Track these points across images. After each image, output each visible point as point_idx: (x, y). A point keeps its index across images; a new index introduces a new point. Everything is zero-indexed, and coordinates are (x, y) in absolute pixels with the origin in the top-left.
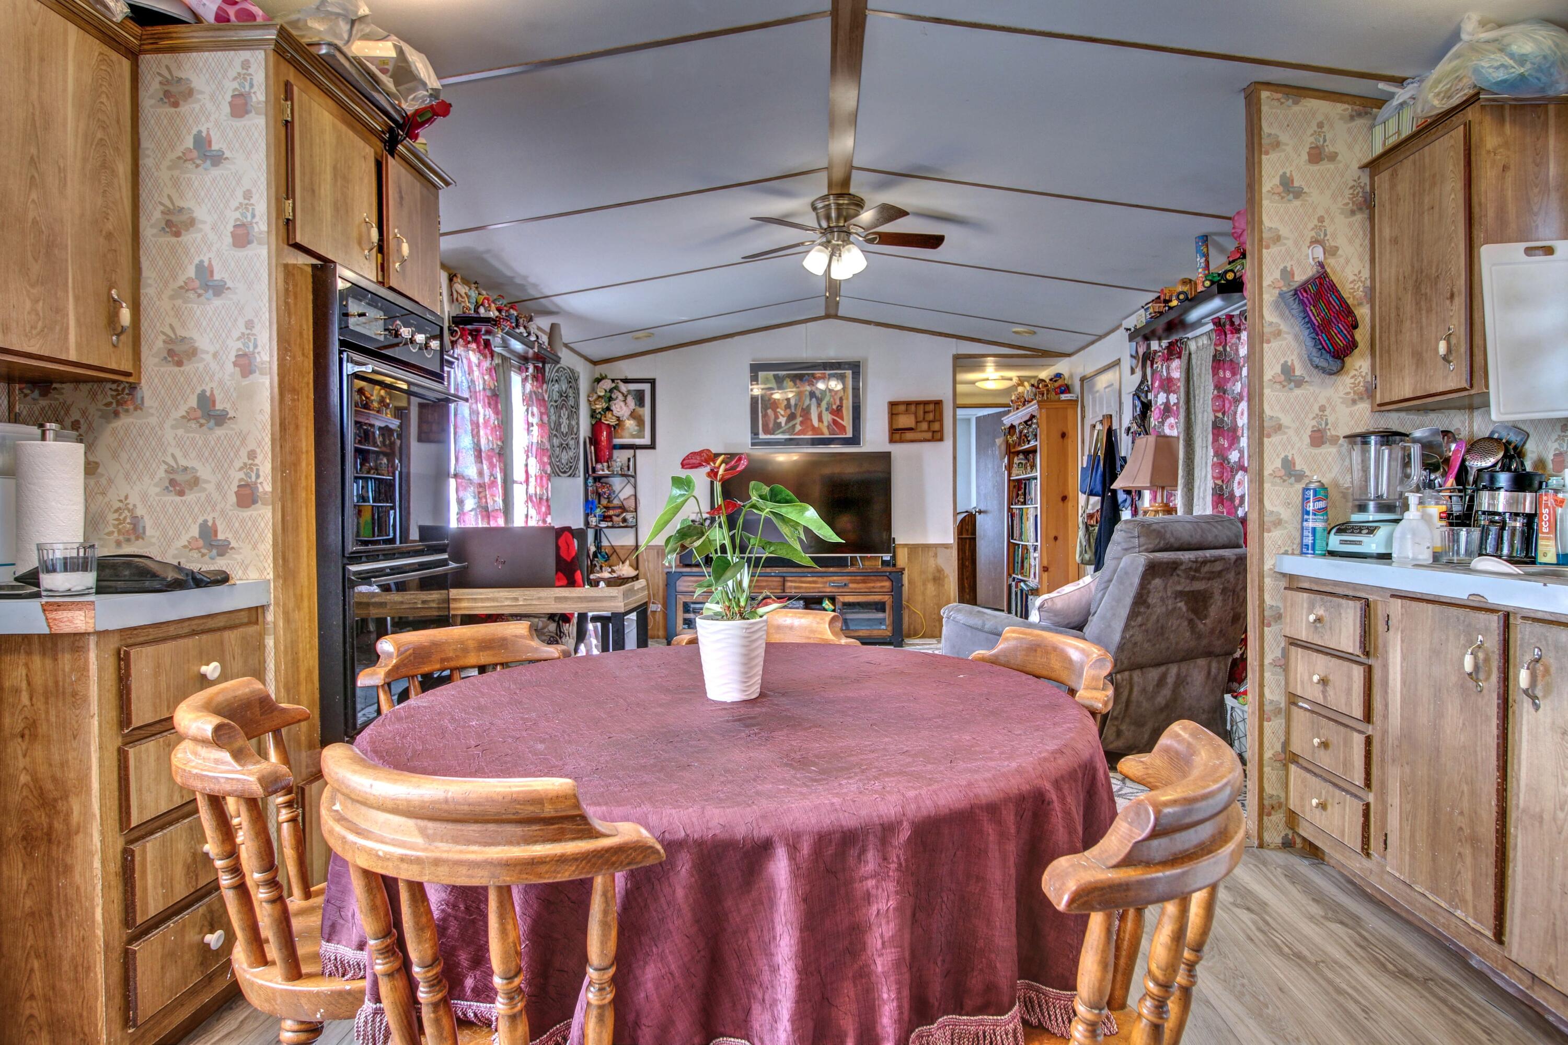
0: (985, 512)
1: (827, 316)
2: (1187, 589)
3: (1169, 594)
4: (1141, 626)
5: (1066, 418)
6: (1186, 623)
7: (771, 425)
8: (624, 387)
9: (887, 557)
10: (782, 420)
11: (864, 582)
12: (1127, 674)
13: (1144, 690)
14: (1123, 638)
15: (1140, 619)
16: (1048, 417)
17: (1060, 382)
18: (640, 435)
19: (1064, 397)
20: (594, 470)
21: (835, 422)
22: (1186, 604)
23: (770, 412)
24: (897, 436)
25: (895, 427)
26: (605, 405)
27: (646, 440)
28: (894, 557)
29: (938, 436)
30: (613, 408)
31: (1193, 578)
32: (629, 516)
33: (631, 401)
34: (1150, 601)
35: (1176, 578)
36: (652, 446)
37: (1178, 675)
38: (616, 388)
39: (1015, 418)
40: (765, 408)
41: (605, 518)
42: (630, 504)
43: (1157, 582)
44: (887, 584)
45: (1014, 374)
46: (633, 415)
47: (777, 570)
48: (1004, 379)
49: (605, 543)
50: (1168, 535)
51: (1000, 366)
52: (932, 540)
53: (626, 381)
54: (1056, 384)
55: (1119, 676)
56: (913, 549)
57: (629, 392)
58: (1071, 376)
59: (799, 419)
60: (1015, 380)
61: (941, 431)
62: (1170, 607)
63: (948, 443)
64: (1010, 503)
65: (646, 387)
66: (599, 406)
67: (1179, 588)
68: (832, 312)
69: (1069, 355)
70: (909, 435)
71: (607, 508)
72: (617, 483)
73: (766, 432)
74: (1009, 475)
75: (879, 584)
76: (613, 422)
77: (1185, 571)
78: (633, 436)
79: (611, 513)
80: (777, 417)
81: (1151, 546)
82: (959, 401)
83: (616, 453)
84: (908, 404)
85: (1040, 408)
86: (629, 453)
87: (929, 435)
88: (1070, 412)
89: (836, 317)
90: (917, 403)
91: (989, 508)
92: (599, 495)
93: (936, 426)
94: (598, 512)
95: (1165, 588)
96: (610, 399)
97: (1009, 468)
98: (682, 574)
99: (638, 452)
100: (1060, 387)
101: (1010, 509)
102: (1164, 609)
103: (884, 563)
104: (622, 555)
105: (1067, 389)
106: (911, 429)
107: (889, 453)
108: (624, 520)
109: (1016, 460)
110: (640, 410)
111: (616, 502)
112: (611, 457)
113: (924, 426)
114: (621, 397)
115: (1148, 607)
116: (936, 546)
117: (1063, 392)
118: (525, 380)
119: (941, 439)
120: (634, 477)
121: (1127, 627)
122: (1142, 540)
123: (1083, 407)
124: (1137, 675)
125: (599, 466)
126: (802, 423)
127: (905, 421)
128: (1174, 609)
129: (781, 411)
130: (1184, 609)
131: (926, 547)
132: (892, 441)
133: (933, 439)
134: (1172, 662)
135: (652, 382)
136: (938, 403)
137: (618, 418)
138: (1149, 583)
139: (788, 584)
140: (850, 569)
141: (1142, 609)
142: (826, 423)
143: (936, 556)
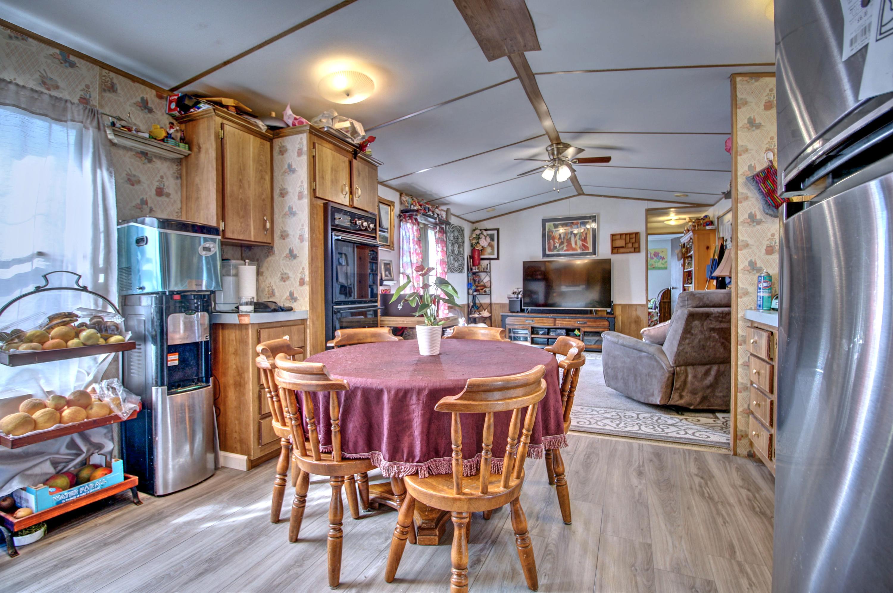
0: (676, 288)
1: (579, 194)
2: (717, 327)
3: (705, 328)
4: (689, 344)
5: (709, 239)
6: (719, 344)
7: (552, 247)
8: (485, 233)
9: (609, 310)
10: (557, 245)
11: (595, 322)
12: (683, 368)
13: (695, 377)
14: (678, 350)
15: (687, 341)
16: (698, 238)
17: (706, 220)
18: (492, 253)
19: (708, 228)
20: (472, 269)
21: (583, 245)
22: (718, 334)
23: (551, 241)
24: (615, 251)
25: (614, 246)
26: (476, 241)
27: (495, 256)
28: (612, 310)
29: (637, 250)
30: (480, 242)
31: (721, 322)
32: (487, 290)
33: (488, 239)
34: (693, 331)
35: (709, 321)
36: (498, 259)
37: (718, 371)
38: (482, 233)
39: (685, 239)
40: (549, 240)
41: (476, 291)
42: (488, 285)
43: (696, 323)
44: (606, 323)
45: (687, 217)
46: (490, 245)
47: (552, 315)
48: (680, 219)
49: (477, 301)
50: (705, 299)
51: (678, 213)
52: (634, 302)
53: (486, 230)
54: (705, 221)
55: (678, 369)
56: (624, 306)
57: (488, 235)
58: (714, 217)
59: (565, 244)
60: (687, 220)
61: (639, 247)
62: (707, 336)
63: (643, 254)
64: (684, 283)
65: (495, 232)
66: (474, 242)
67: (712, 326)
68: (581, 192)
69: (712, 205)
70: (621, 250)
71: (477, 286)
72: (483, 275)
73: (550, 250)
74: (684, 269)
75: (602, 323)
76: (480, 248)
77: (715, 317)
78: (490, 254)
79: (479, 288)
80: (555, 244)
81: (694, 305)
82: (649, 232)
83: (482, 262)
84: (621, 235)
85: (694, 234)
86: (487, 262)
87: (633, 250)
88: (712, 236)
89: (584, 194)
90: (626, 234)
91: (678, 286)
92: (475, 281)
93: (636, 245)
94: (473, 288)
95: (702, 325)
96: (479, 238)
97: (684, 265)
98: (508, 316)
99: (492, 261)
100: (706, 223)
101: (684, 287)
102: (703, 336)
103: (608, 313)
104: (485, 307)
105: (711, 223)
106: (623, 247)
107: (610, 260)
108: (485, 291)
109: (687, 261)
110: (492, 243)
111: (482, 284)
112: (479, 264)
113: (630, 245)
114: (484, 237)
115: (692, 334)
116: (636, 305)
117: (708, 225)
118: (435, 233)
119: (639, 252)
120: (490, 272)
121: (680, 344)
122: (690, 302)
123: (719, 232)
124: (690, 369)
125: (474, 268)
126: (567, 246)
127: (620, 243)
128: (710, 337)
129: (556, 241)
130: (717, 337)
131: (631, 306)
132: (612, 253)
133: (635, 252)
134: (714, 363)
135: (498, 230)
136: (637, 234)
137: (483, 247)
138: (691, 323)
139: (557, 322)
140: (589, 315)
141: (688, 336)
142: (579, 246)
143: (636, 310)
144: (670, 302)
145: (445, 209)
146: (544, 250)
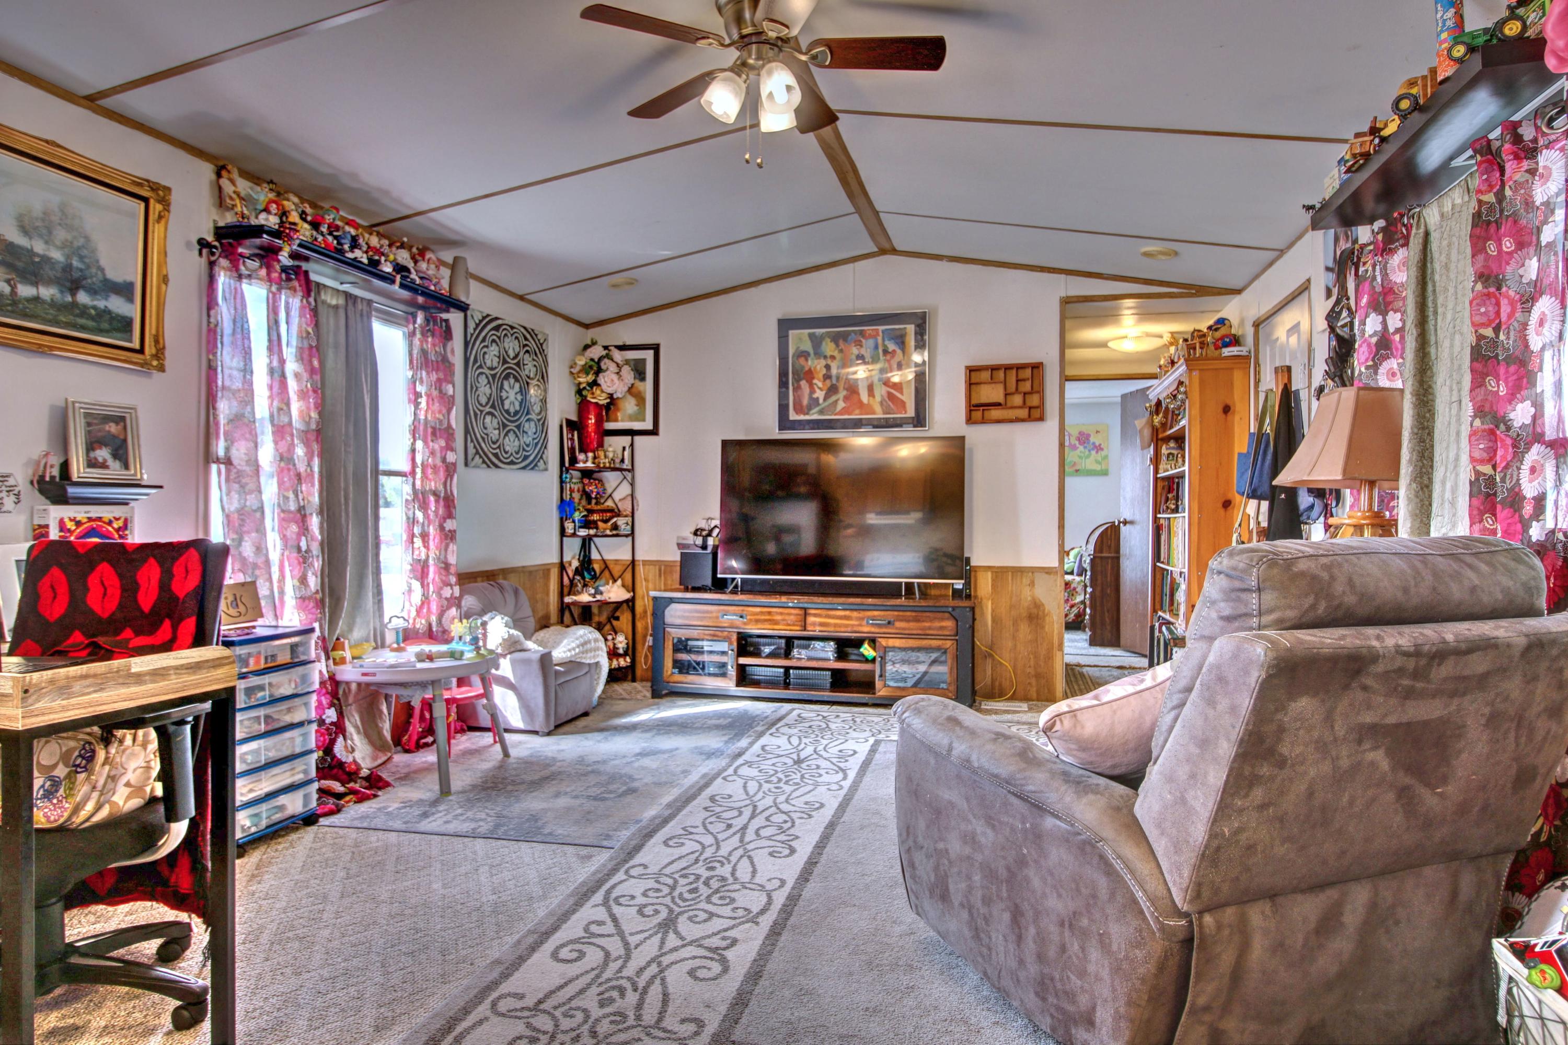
0: (1132, 522)
1: (882, 252)
2: (1391, 720)
3: (1340, 729)
4: (1262, 807)
5: (1230, 385)
6: (1391, 796)
7: (805, 401)
8: (618, 356)
9: (959, 584)
10: (820, 394)
11: (917, 620)
12: (1230, 913)
13: (1279, 947)
14: (1213, 835)
15: (1258, 794)
16: (1202, 382)
17: (1223, 331)
18: (640, 417)
19: (1226, 352)
20: (574, 460)
21: (891, 396)
22: (1390, 753)
23: (803, 383)
24: (977, 415)
25: (974, 402)
26: (591, 378)
27: (648, 425)
28: (968, 584)
29: (1036, 413)
30: (601, 380)
31: (1409, 694)
32: (621, 521)
33: (627, 373)
34: (1285, 749)
35: (1360, 695)
36: (654, 432)
37: (1373, 906)
38: (608, 356)
39: (1160, 389)
40: (797, 380)
41: (587, 524)
42: (626, 507)
43: (1304, 705)
44: (949, 624)
45: (1165, 329)
46: (631, 390)
47: (793, 601)
48: (1148, 335)
49: (595, 555)
50: (1339, 588)
52: (1028, 560)
53: (622, 348)
54: (1218, 334)
55: (1208, 919)
56: (1000, 573)
57: (627, 362)
58: (1242, 323)
59: (842, 394)
60: (1167, 338)
61: (1041, 406)
62: (1345, 763)
63: (1051, 425)
64: (1156, 510)
65: (649, 355)
66: (584, 379)
67: (1368, 718)
68: (887, 246)
69: (1238, 292)
70: (995, 413)
71: (591, 512)
72: (611, 479)
73: (799, 409)
74: (1156, 471)
75: (937, 624)
76: (602, 400)
77: (1385, 675)
78: (632, 418)
79: (595, 517)
80: (812, 391)
81: (1290, 614)
83: (608, 440)
84: (994, 369)
85: (1190, 369)
86: (625, 440)
87: (1023, 413)
88: (1238, 375)
89: (894, 251)
90: (1007, 368)
91: (1137, 517)
92: (587, 496)
93: (1034, 400)
94: (577, 516)
95: (1329, 719)
96: (599, 371)
97: (1156, 461)
98: (672, 600)
99: (638, 439)
100: (1222, 338)
101: (1156, 519)
102: (1326, 767)
103: (957, 594)
104: (616, 570)
105: (1235, 341)
106: (999, 404)
107: (963, 438)
108: (615, 527)
109: (1164, 451)
110: (639, 385)
111: (610, 503)
112: (601, 445)
113: (1017, 400)
114: (613, 367)
115: (1282, 763)
116: (1033, 570)
117: (1227, 345)
118: (412, 334)
119: (1041, 419)
120: (632, 470)
121: (1223, 810)
122: (1269, 598)
123: (1257, 364)
124: (1258, 915)
125: (581, 457)
126: (846, 399)
127: (991, 393)
128: (1356, 768)
129: (818, 383)
130: (1385, 764)
131: (1019, 571)
132: (970, 420)
133: (1030, 419)
134: (1357, 879)
135: (656, 348)
136: (1037, 367)
137: (611, 396)
138: (1282, 708)
139: (811, 619)
140: (902, 601)
141: (1265, 770)
142: (878, 398)
143: (1032, 584)
144: (1118, 558)
145: (450, 260)
146: (783, 409)
